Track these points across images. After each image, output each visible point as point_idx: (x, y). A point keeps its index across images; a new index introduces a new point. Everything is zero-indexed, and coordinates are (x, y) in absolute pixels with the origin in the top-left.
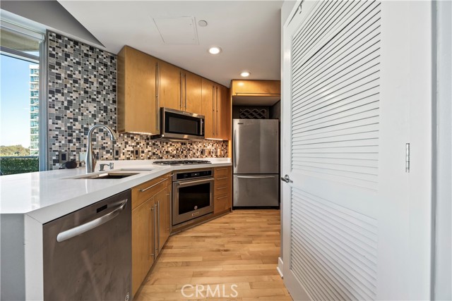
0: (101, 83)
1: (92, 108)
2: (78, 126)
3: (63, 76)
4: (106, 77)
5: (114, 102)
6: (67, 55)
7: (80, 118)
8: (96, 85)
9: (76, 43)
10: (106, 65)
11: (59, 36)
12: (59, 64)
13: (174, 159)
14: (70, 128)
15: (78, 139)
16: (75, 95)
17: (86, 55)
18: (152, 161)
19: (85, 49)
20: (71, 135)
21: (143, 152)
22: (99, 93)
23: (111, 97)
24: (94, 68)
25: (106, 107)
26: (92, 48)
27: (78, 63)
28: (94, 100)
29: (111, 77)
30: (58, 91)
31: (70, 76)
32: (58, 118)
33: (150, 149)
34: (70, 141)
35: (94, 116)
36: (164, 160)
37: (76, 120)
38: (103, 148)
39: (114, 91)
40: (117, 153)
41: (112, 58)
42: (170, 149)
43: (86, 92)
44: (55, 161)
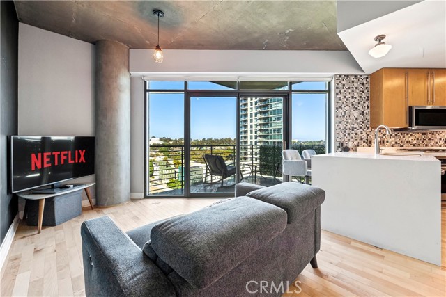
0: (360, 97)
1: (356, 113)
2: (349, 126)
3: (342, 98)
4: (363, 92)
5: (368, 107)
6: (344, 85)
7: (349, 121)
8: (358, 98)
9: (348, 76)
10: (363, 84)
11: (340, 76)
12: (340, 92)
13: (414, 148)
14: (345, 127)
15: (349, 134)
16: (347, 107)
17: (353, 82)
18: (395, 148)
19: (352, 78)
20: (345, 132)
21: (387, 141)
22: (359, 103)
23: (366, 104)
24: (357, 88)
25: (363, 112)
26: (356, 76)
27: (349, 88)
28: (357, 108)
29: (366, 91)
30: (340, 107)
31: (345, 97)
32: (340, 122)
33: (393, 139)
34: (345, 135)
35: (357, 119)
36: (405, 148)
37: (348, 122)
38: (362, 139)
39: (368, 100)
40: (370, 142)
41: (367, 78)
42: (410, 139)
43: (353, 105)
44: (339, 147)
